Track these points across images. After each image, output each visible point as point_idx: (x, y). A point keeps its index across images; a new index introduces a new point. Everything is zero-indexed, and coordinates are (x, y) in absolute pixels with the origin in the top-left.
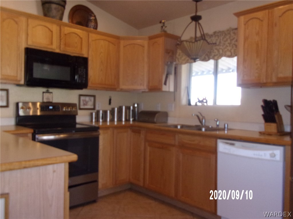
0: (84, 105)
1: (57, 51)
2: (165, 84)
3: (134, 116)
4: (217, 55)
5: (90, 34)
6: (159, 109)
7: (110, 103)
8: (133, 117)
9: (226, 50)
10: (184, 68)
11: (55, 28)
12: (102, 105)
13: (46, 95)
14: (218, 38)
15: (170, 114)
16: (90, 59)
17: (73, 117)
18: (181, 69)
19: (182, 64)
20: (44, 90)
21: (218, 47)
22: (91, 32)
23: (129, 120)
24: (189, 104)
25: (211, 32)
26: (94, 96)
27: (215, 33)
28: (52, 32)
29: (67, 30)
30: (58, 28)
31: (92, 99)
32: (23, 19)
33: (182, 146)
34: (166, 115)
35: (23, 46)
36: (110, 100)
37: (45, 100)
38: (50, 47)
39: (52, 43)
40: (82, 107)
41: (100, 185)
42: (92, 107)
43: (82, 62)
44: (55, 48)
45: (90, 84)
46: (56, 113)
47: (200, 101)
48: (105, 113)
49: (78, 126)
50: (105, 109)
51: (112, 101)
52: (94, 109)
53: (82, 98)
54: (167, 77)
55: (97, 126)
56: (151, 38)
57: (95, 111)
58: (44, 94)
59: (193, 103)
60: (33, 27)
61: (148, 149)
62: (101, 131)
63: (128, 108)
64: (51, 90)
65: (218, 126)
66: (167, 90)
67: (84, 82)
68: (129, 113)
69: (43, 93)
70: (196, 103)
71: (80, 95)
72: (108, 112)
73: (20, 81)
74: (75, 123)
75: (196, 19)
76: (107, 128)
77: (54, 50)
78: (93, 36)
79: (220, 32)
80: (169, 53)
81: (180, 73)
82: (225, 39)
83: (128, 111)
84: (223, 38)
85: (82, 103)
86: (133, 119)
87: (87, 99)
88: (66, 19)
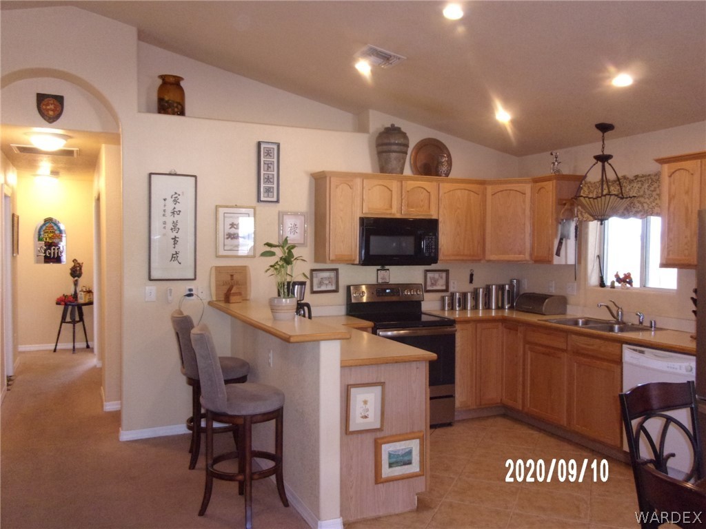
0: (433, 284)
1: (398, 216)
2: (558, 254)
3: (511, 301)
4: (641, 211)
5: (441, 185)
6: (553, 291)
7: (471, 281)
8: (509, 303)
9: (654, 204)
10: (593, 226)
11: (395, 185)
12: (459, 285)
13: (381, 273)
14: (642, 185)
15: (571, 300)
16: (440, 220)
17: (418, 304)
18: (587, 227)
19: (588, 220)
20: (379, 267)
21: (642, 200)
22: (443, 181)
23: (503, 307)
24: (602, 284)
25: (631, 175)
26: (447, 271)
27: (636, 177)
28: (391, 191)
29: (411, 184)
30: (399, 183)
31: (444, 275)
32: (358, 181)
33: (577, 352)
34: (563, 301)
35: (358, 215)
36: (472, 275)
37: (380, 281)
38: (389, 212)
39: (391, 207)
40: (428, 288)
41: (457, 404)
42: (444, 288)
43: (430, 226)
44: (396, 212)
45: (441, 257)
46: (394, 299)
47: (619, 280)
48: (464, 295)
49: (424, 318)
50: (464, 290)
51: (475, 278)
52: (446, 290)
53: (429, 275)
54: (560, 243)
55: (452, 318)
56: (536, 181)
57: (448, 294)
58: (379, 272)
59: (608, 283)
60: (369, 190)
61: (529, 354)
62: (458, 327)
63: (501, 288)
64: (387, 267)
65: (641, 323)
66: (563, 263)
67: (432, 255)
68: (503, 295)
69: (378, 270)
70: (613, 283)
71: (427, 271)
72: (469, 294)
73: (354, 260)
74: (420, 313)
75: (603, 159)
76: (467, 321)
77: (394, 214)
78: (445, 187)
79: (643, 176)
80: (565, 204)
81: (587, 234)
82: (652, 189)
83: (500, 293)
84: (649, 186)
85: (429, 283)
86: (509, 305)
87: (436, 275)
88: (408, 171)
